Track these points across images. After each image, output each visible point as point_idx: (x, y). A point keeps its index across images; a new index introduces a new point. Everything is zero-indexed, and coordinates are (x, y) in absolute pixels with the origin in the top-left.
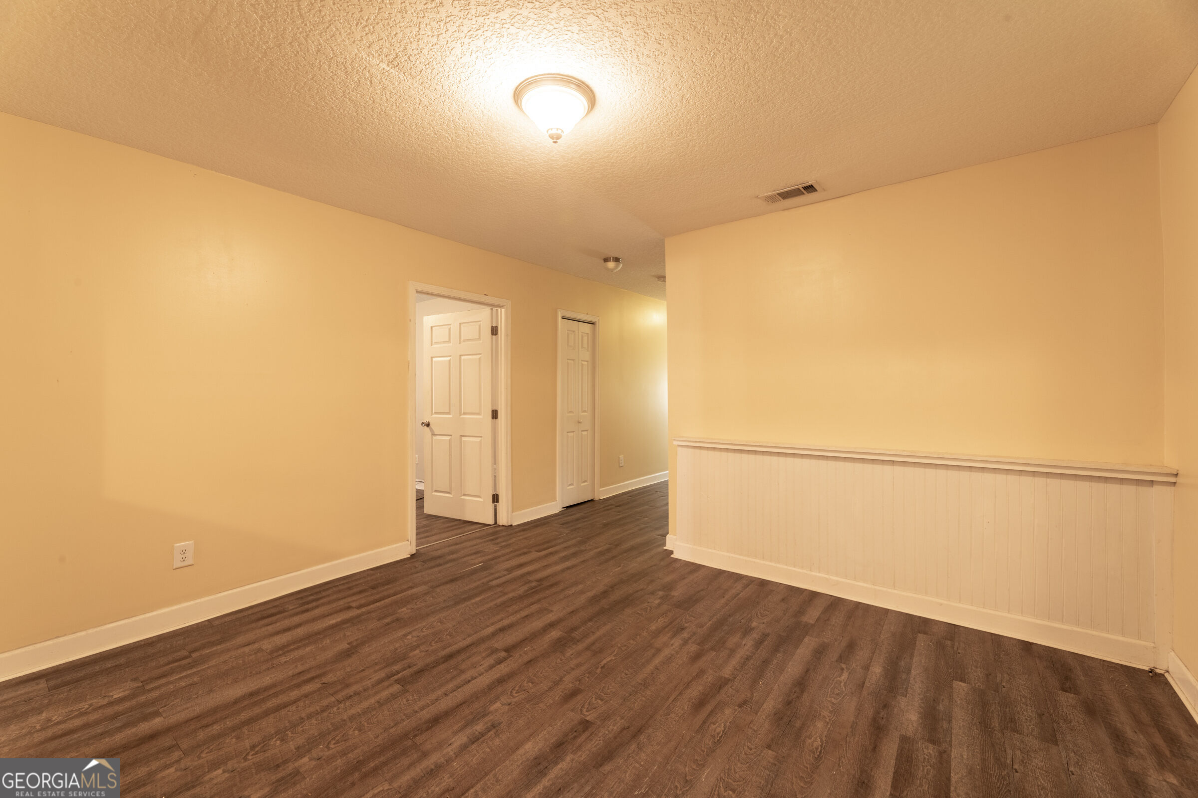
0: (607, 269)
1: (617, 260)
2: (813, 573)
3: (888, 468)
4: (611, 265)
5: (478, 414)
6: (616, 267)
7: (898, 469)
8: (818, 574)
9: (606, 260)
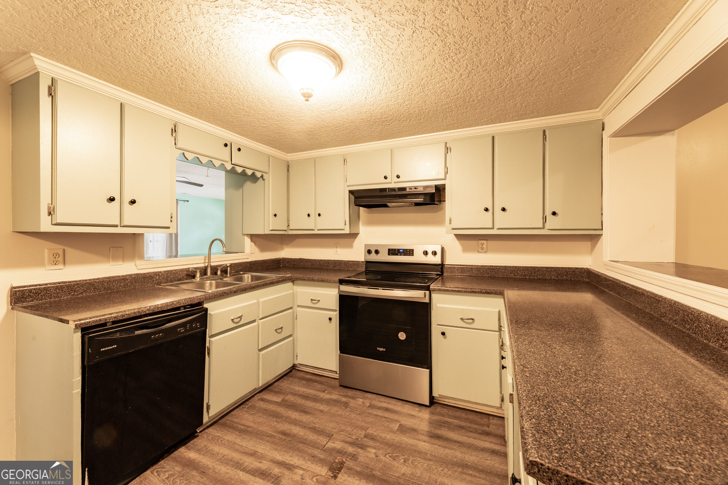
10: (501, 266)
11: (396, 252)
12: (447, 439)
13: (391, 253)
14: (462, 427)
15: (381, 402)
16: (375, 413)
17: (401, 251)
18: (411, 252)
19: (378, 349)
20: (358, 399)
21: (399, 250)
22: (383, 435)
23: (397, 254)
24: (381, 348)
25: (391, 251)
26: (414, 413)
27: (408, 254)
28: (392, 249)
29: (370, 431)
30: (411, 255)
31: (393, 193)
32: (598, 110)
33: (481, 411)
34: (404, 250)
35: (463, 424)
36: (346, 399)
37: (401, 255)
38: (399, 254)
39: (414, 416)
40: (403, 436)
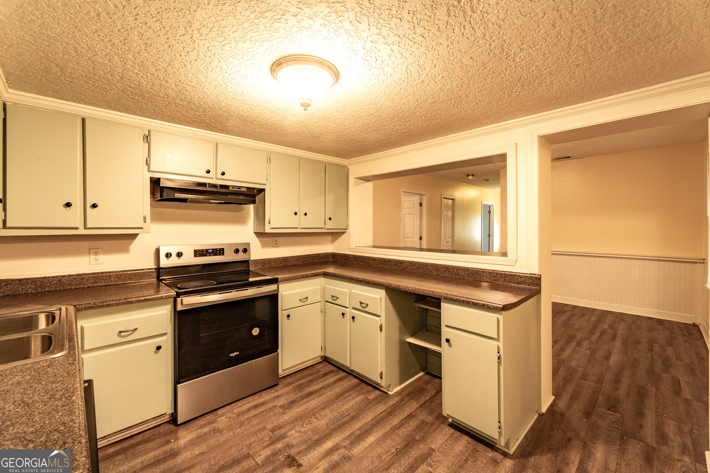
0: (469, 179)
1: (473, 175)
2: (566, 298)
3: (598, 259)
4: (471, 177)
5: (413, 238)
6: (473, 178)
7: (601, 259)
8: (568, 298)
9: (468, 176)
10: (289, 257)
11: (205, 253)
12: (315, 392)
13: (198, 254)
14: (311, 381)
15: (241, 406)
16: (251, 416)
17: (210, 251)
18: (221, 252)
19: (231, 355)
20: (219, 419)
21: (207, 250)
22: (282, 420)
23: (205, 255)
24: (234, 352)
25: (198, 252)
26: (276, 394)
27: (218, 253)
28: (199, 250)
29: (269, 426)
30: (222, 254)
31: (214, 189)
32: (348, 160)
33: (306, 366)
34: (213, 250)
35: (309, 379)
36: (208, 428)
37: (210, 256)
38: (208, 255)
39: (278, 396)
40: (293, 410)
